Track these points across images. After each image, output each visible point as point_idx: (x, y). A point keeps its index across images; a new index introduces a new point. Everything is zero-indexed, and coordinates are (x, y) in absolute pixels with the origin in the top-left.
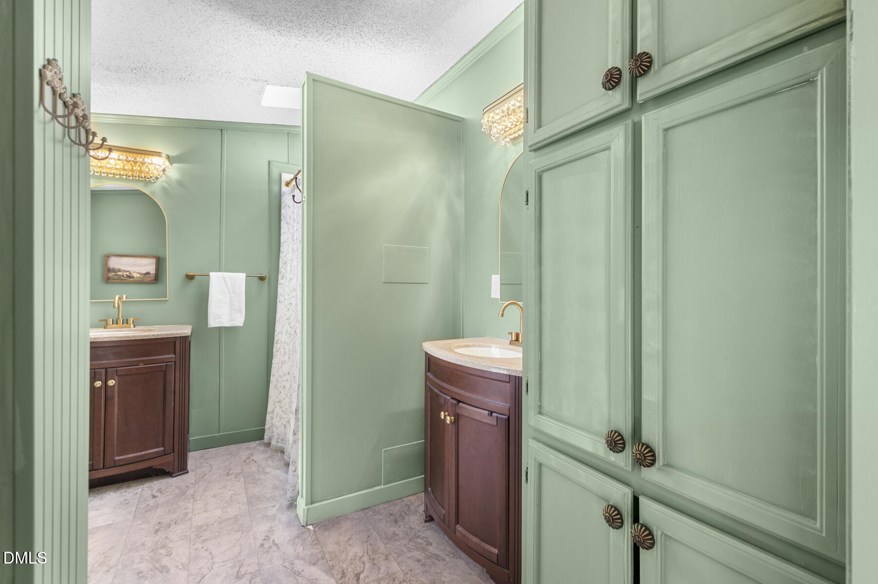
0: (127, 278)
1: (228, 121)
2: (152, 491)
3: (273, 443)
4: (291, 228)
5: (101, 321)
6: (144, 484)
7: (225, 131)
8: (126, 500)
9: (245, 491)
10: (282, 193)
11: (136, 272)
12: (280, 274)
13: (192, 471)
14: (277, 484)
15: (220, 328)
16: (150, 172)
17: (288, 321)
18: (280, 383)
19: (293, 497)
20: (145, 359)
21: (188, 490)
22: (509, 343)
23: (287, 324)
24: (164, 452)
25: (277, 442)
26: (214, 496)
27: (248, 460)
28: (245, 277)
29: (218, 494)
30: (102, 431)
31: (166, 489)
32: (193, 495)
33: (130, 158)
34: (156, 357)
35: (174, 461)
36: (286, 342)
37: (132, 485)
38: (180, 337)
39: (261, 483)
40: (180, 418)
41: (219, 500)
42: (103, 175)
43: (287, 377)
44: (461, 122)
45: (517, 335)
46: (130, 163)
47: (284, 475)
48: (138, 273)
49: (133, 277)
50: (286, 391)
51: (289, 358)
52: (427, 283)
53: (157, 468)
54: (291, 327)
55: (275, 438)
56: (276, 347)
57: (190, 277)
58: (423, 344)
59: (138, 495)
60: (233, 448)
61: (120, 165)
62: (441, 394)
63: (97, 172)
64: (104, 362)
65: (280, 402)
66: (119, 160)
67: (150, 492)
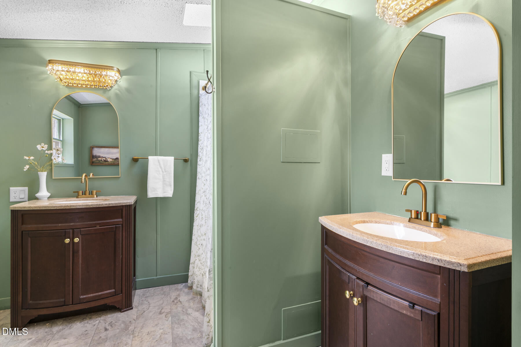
0: (104, 162)
1: (161, 42)
2: (105, 323)
3: (194, 287)
4: (206, 121)
5: (74, 192)
6: (101, 316)
7: (158, 50)
8: (87, 331)
9: (171, 330)
10: (200, 95)
11: (109, 158)
12: (198, 157)
13: (136, 307)
14: (196, 326)
15: (156, 198)
16: (106, 82)
17: (204, 193)
18: (199, 242)
19: (208, 344)
20: (100, 222)
21: (130, 326)
22: (408, 220)
23: (204, 196)
24: (115, 292)
25: (197, 287)
26: (148, 334)
27: (176, 301)
28: (173, 160)
29: (151, 332)
30: (71, 276)
31: (115, 323)
32: (134, 330)
33: (92, 72)
34: (108, 221)
35: (122, 300)
36: (203, 210)
37: (93, 317)
38: (126, 205)
39: (184, 324)
40: (127, 267)
41: (151, 339)
42: (74, 85)
43: (204, 237)
44: (347, 19)
45: (417, 213)
46: (92, 75)
47: (201, 317)
48: (111, 159)
49: (108, 161)
50: (203, 248)
51: (205, 222)
52: (319, 163)
53: (110, 305)
54: (207, 199)
55: (196, 284)
56: (196, 213)
57: (135, 160)
58: (320, 218)
59: (95, 327)
60: (166, 288)
61: (85, 77)
62: (342, 270)
63: (70, 83)
64: (72, 224)
65: (199, 256)
66: (85, 73)
67: (104, 325)
